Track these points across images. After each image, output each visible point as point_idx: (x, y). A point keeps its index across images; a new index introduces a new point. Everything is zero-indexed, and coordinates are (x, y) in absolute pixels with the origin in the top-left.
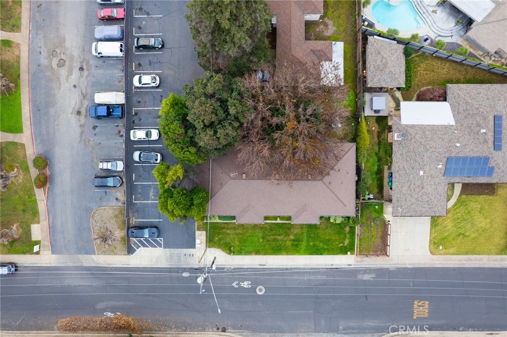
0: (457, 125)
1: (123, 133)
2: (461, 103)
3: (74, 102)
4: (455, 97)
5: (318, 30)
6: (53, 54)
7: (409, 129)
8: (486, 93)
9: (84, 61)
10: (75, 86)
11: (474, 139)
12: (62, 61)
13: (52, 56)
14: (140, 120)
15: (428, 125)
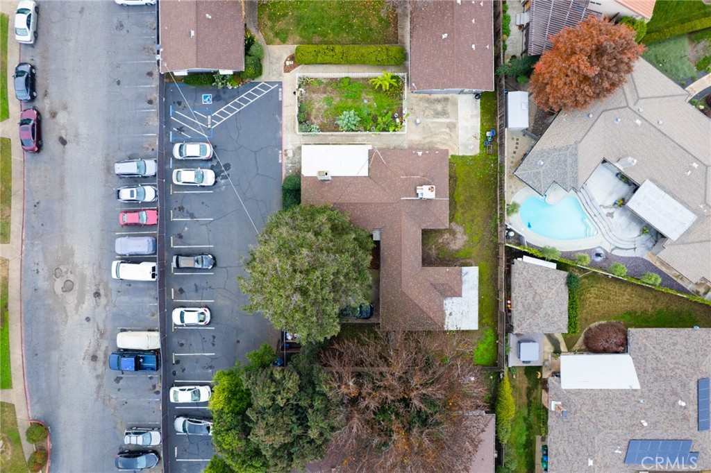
0: (644, 390)
1: (159, 388)
2: (649, 358)
3: (87, 343)
4: (640, 348)
5: (441, 241)
6: (55, 273)
7: (572, 397)
8: (685, 344)
9: (102, 284)
10: (88, 319)
11: (668, 412)
12: (69, 283)
13: (54, 277)
14: (184, 370)
15: (601, 390)
